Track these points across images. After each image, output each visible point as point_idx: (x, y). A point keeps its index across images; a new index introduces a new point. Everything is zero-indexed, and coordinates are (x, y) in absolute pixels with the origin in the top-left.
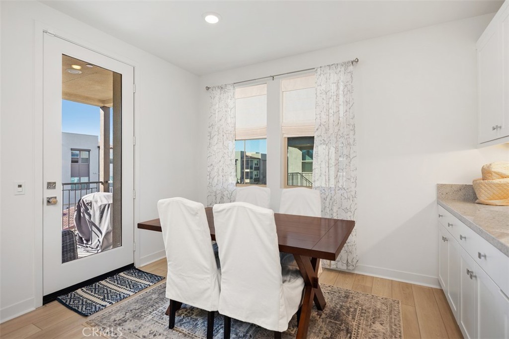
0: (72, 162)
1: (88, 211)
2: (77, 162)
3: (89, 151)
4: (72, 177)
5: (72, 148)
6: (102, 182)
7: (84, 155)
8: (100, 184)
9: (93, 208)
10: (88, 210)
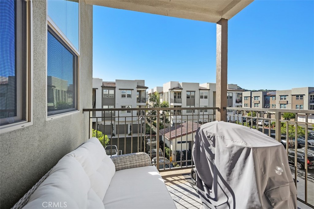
0: (187, 98)
1: (209, 148)
2: (189, 98)
3: (195, 92)
4: (187, 105)
5: (187, 90)
6: (218, 109)
7: (193, 94)
8: (217, 110)
9: (218, 146)
10: (210, 146)
